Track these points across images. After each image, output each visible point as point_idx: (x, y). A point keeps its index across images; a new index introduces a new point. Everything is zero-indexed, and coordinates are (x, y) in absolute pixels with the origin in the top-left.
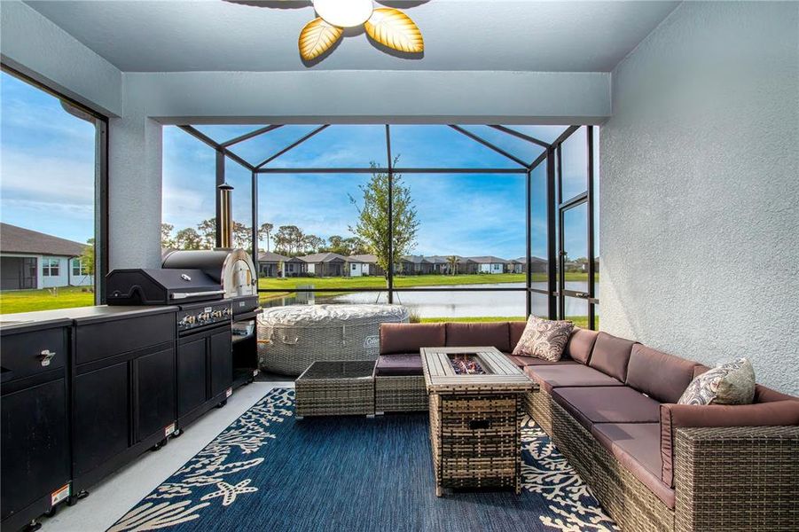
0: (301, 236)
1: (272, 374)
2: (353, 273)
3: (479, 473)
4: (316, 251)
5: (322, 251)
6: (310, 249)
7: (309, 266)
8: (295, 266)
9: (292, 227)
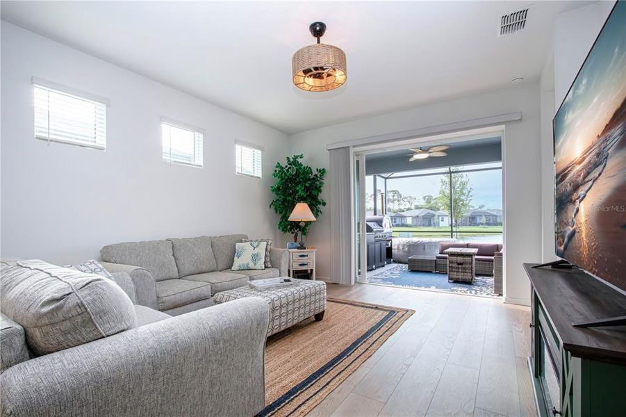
0: (401, 196)
1: (395, 262)
2: (442, 224)
3: (460, 277)
4: (413, 207)
5: (417, 208)
6: (408, 206)
7: (408, 218)
8: (398, 219)
9: (395, 191)
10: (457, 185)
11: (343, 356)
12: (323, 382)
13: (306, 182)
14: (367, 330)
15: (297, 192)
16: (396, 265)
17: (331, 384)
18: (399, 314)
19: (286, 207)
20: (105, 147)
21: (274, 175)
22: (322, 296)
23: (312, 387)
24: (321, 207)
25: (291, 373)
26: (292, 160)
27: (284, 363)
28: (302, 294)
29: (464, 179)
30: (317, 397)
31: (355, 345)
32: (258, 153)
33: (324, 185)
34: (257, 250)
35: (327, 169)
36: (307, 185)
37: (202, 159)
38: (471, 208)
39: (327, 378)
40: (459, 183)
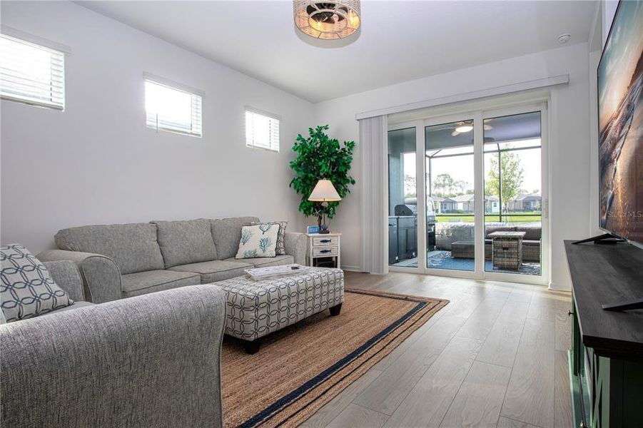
0: (452, 181)
1: (439, 249)
3: (506, 263)
4: (465, 192)
5: (468, 194)
6: (460, 191)
7: (459, 204)
8: (448, 205)
9: (445, 175)
10: (508, 165)
11: (352, 358)
12: (317, 392)
13: (331, 156)
14: (389, 325)
15: (320, 167)
16: (439, 252)
17: (329, 393)
18: (431, 306)
19: (308, 185)
20: (63, 106)
21: (294, 148)
22: (337, 286)
23: (303, 398)
24: (349, 186)
25: (282, 382)
26: (315, 131)
27: (278, 368)
28: (310, 284)
29: (515, 159)
30: (306, 411)
31: (370, 343)
32: (275, 123)
33: (352, 161)
34: (266, 235)
35: (357, 142)
36: (333, 160)
37: (200, 127)
38: (526, 193)
39: (325, 385)
40: (509, 163)
